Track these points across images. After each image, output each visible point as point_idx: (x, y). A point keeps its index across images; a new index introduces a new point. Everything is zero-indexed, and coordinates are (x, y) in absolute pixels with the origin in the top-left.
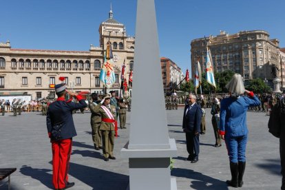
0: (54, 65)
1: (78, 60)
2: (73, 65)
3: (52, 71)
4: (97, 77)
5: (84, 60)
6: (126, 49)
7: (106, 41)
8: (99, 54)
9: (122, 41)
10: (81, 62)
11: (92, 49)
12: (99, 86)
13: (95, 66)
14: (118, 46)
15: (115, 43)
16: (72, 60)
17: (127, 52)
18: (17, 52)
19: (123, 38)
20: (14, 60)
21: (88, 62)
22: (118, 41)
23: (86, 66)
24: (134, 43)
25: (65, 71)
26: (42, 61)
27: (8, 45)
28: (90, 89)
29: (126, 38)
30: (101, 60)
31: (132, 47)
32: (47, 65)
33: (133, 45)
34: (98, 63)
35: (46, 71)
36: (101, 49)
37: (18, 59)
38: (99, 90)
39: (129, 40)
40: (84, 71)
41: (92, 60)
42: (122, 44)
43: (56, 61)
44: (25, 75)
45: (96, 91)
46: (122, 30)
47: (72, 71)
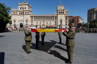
0: (44, 19)
1: (50, 17)
2: (49, 19)
3: (44, 20)
4: (56, 22)
5: (52, 17)
6: (64, 14)
7: (58, 11)
8: (56, 15)
9: (63, 11)
10: (51, 18)
11: (54, 14)
12: (56, 24)
13: (55, 19)
14: (62, 13)
15: (61, 12)
16: (49, 17)
17: (65, 14)
18: (35, 16)
19: (63, 10)
20: (35, 18)
21: (53, 18)
22: (62, 11)
23: (52, 19)
24: (67, 11)
25: (47, 20)
26: (41, 18)
27: (33, 14)
28: (53, 25)
29: (64, 10)
30: (57, 17)
31: (67, 13)
32: (42, 19)
33: (67, 12)
34: (56, 18)
35: (42, 20)
36: (57, 14)
37: (36, 17)
38: (56, 26)
39: (66, 11)
40: (52, 20)
41: (54, 17)
42: (63, 12)
43: (45, 18)
44: (37, 21)
45: (55, 26)
46: (63, 8)
47: (49, 20)
